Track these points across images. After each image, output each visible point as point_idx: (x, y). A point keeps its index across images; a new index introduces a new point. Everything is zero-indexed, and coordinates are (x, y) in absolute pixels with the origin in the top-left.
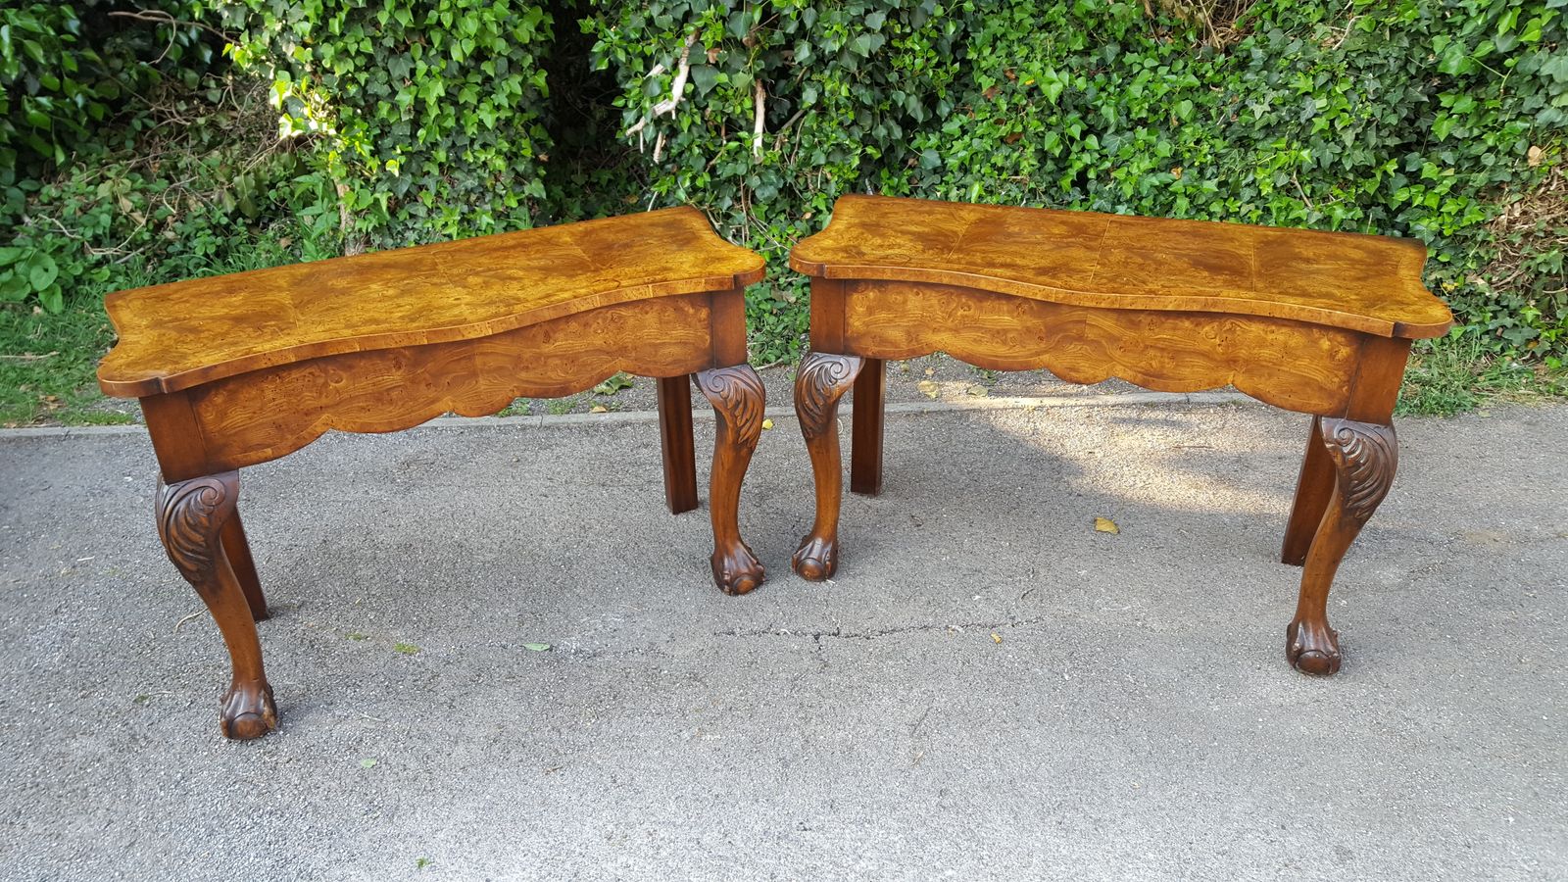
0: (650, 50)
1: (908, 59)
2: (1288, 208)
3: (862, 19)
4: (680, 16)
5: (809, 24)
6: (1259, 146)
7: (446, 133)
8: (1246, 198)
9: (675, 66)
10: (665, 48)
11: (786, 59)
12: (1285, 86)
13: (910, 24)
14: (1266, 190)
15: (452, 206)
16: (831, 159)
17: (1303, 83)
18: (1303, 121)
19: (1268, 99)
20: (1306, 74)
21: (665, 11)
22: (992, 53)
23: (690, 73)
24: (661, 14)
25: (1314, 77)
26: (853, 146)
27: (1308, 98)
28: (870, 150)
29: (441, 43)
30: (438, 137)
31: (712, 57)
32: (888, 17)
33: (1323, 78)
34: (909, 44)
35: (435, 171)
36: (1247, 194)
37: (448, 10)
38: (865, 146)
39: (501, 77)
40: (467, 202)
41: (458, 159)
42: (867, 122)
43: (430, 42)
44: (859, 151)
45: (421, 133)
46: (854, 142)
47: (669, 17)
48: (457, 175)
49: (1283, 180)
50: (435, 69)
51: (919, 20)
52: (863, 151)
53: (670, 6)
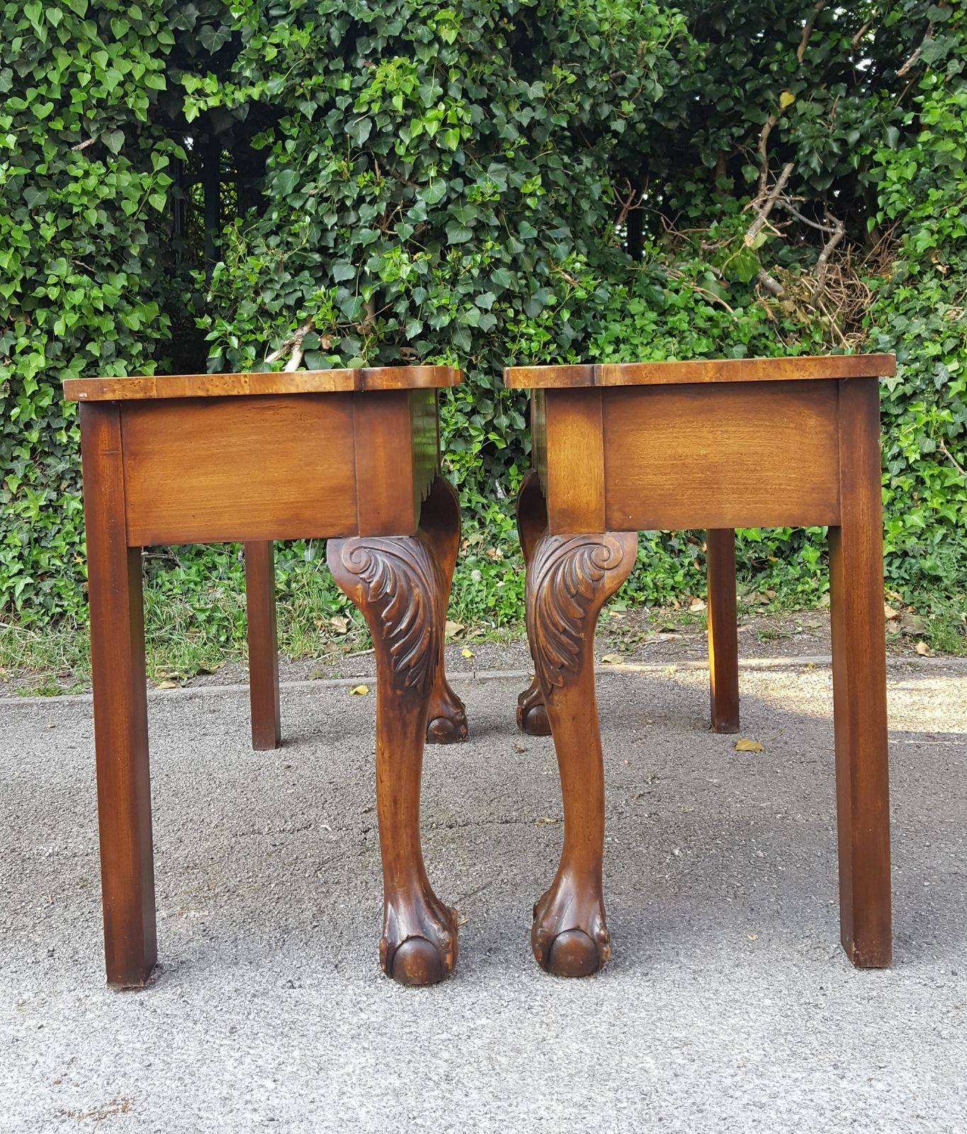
0: (261, 338)
1: (524, 343)
2: (941, 476)
3: (471, 297)
4: (291, 302)
5: (418, 301)
6: (900, 421)
7: (41, 412)
8: (896, 471)
9: (289, 354)
10: (276, 333)
11: (405, 355)
12: (916, 359)
13: (524, 312)
14: (913, 457)
15: (39, 492)
16: (452, 447)
17: (933, 350)
18: (938, 387)
19: (900, 373)
20: (934, 342)
21: (278, 296)
22: (615, 351)
23: (303, 359)
24: (273, 300)
25: (942, 345)
26: (473, 433)
27: (940, 365)
28: (493, 436)
29: (46, 321)
30: (34, 416)
31: (326, 343)
32: (499, 300)
33: (950, 344)
34: (523, 328)
35: (26, 455)
36: (896, 466)
37: (55, 285)
38: (487, 433)
39: (109, 360)
40: (57, 490)
41: (53, 443)
42: (489, 411)
43: (35, 322)
44: (482, 438)
45: (15, 412)
46: (476, 429)
47: (281, 301)
48: (50, 460)
49: (929, 446)
50: (36, 344)
51: (534, 310)
52: (487, 439)
53: (283, 293)
